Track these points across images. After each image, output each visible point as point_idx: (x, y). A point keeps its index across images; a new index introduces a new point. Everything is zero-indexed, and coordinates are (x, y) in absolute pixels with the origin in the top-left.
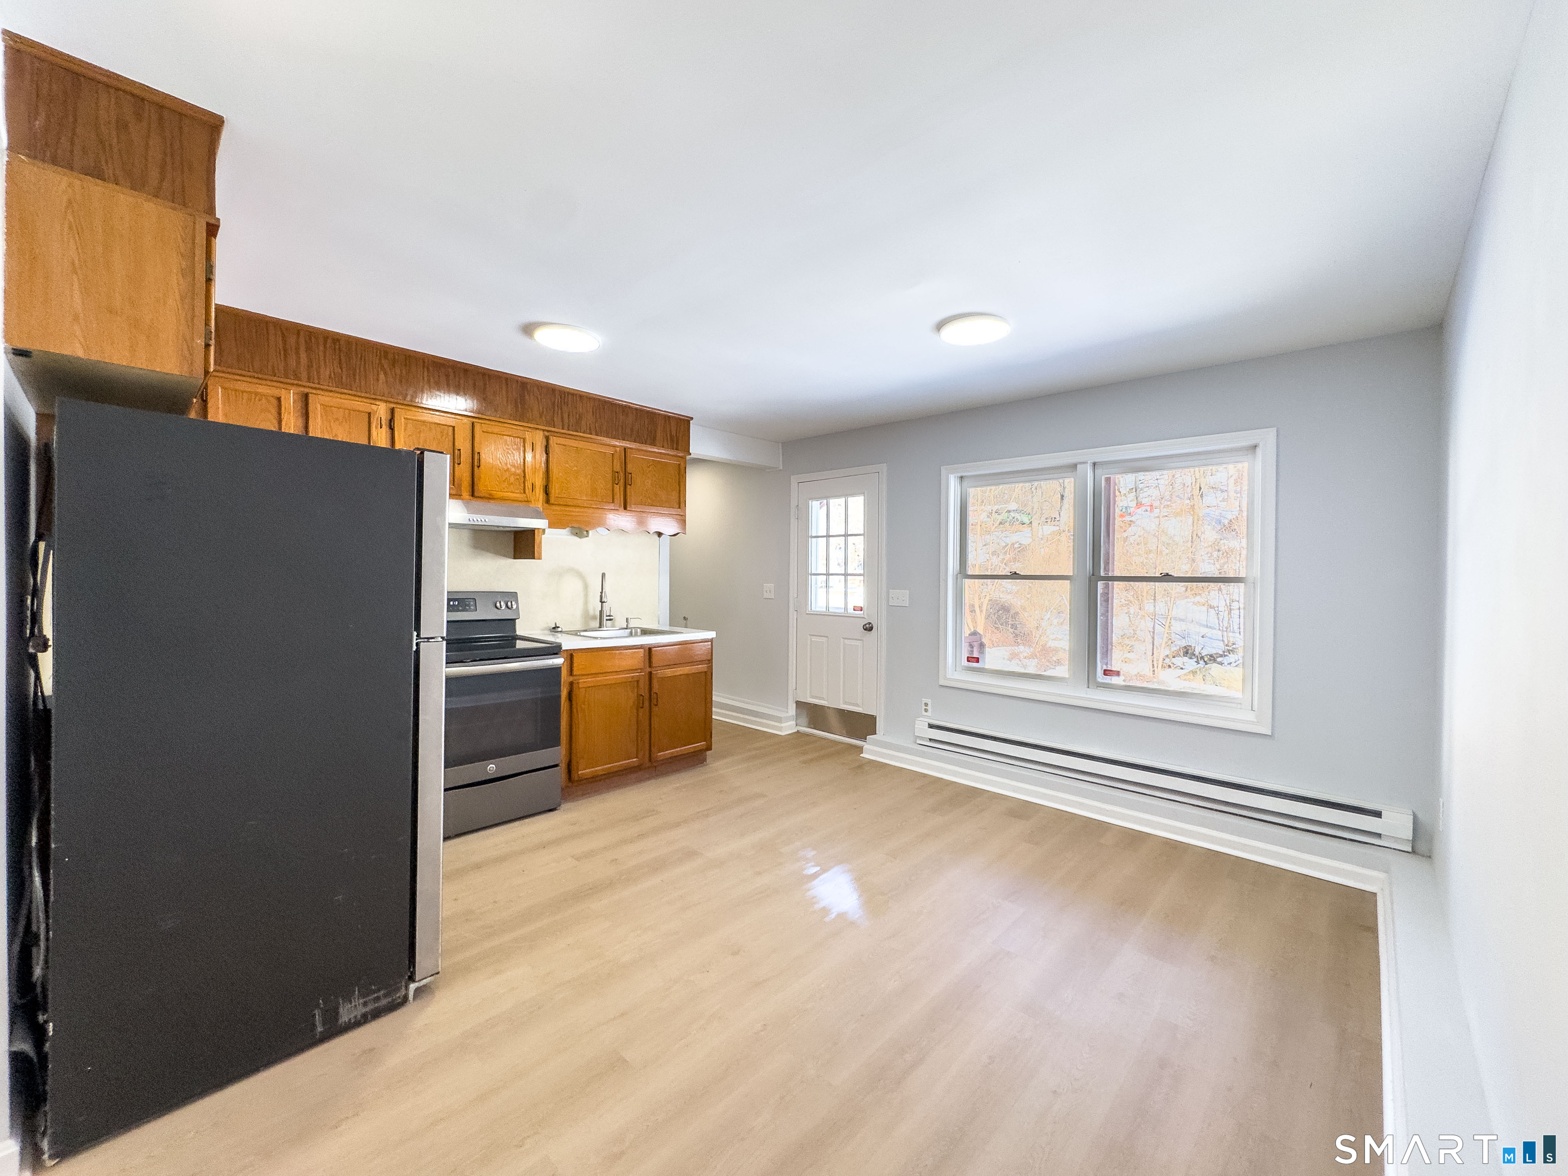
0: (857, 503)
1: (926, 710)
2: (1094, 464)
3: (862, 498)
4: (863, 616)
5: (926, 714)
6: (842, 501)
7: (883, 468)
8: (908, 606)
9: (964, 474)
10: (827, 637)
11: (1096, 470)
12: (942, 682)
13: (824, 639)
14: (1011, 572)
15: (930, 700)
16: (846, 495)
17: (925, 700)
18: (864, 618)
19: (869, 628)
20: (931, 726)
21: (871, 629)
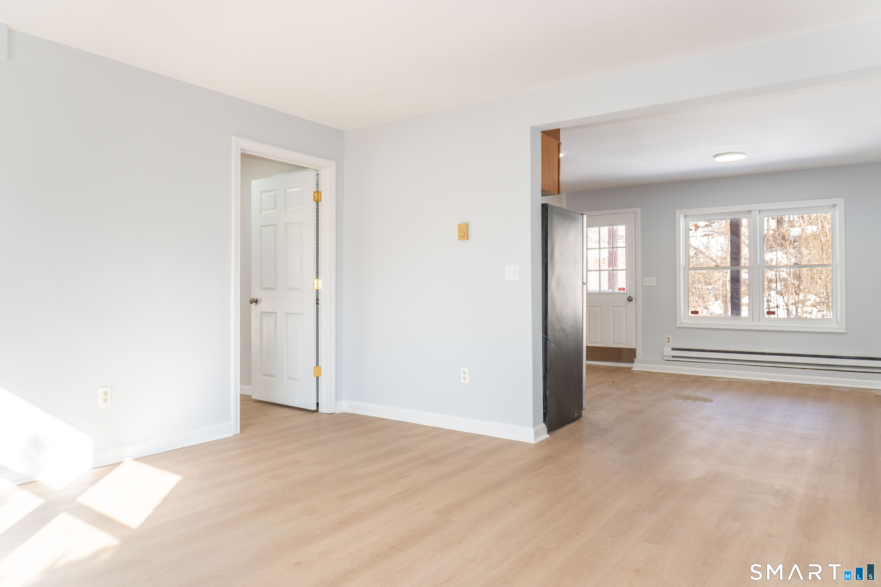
0: (621, 230)
1: (668, 342)
2: (760, 211)
3: (624, 226)
4: (626, 293)
5: (668, 344)
6: (596, 229)
7: (638, 210)
8: (656, 285)
9: (686, 215)
10: (601, 307)
11: (760, 214)
12: (678, 325)
13: (599, 308)
14: (715, 266)
15: (671, 336)
16: (599, 226)
17: (667, 336)
18: (627, 294)
19: (630, 299)
20: (673, 349)
21: (631, 300)
